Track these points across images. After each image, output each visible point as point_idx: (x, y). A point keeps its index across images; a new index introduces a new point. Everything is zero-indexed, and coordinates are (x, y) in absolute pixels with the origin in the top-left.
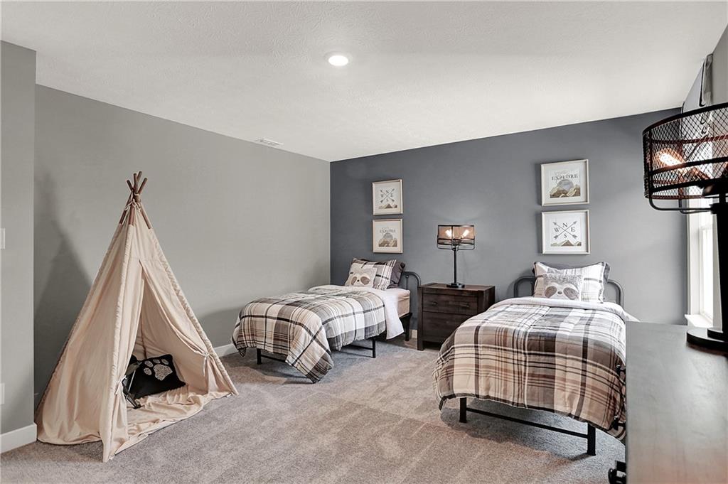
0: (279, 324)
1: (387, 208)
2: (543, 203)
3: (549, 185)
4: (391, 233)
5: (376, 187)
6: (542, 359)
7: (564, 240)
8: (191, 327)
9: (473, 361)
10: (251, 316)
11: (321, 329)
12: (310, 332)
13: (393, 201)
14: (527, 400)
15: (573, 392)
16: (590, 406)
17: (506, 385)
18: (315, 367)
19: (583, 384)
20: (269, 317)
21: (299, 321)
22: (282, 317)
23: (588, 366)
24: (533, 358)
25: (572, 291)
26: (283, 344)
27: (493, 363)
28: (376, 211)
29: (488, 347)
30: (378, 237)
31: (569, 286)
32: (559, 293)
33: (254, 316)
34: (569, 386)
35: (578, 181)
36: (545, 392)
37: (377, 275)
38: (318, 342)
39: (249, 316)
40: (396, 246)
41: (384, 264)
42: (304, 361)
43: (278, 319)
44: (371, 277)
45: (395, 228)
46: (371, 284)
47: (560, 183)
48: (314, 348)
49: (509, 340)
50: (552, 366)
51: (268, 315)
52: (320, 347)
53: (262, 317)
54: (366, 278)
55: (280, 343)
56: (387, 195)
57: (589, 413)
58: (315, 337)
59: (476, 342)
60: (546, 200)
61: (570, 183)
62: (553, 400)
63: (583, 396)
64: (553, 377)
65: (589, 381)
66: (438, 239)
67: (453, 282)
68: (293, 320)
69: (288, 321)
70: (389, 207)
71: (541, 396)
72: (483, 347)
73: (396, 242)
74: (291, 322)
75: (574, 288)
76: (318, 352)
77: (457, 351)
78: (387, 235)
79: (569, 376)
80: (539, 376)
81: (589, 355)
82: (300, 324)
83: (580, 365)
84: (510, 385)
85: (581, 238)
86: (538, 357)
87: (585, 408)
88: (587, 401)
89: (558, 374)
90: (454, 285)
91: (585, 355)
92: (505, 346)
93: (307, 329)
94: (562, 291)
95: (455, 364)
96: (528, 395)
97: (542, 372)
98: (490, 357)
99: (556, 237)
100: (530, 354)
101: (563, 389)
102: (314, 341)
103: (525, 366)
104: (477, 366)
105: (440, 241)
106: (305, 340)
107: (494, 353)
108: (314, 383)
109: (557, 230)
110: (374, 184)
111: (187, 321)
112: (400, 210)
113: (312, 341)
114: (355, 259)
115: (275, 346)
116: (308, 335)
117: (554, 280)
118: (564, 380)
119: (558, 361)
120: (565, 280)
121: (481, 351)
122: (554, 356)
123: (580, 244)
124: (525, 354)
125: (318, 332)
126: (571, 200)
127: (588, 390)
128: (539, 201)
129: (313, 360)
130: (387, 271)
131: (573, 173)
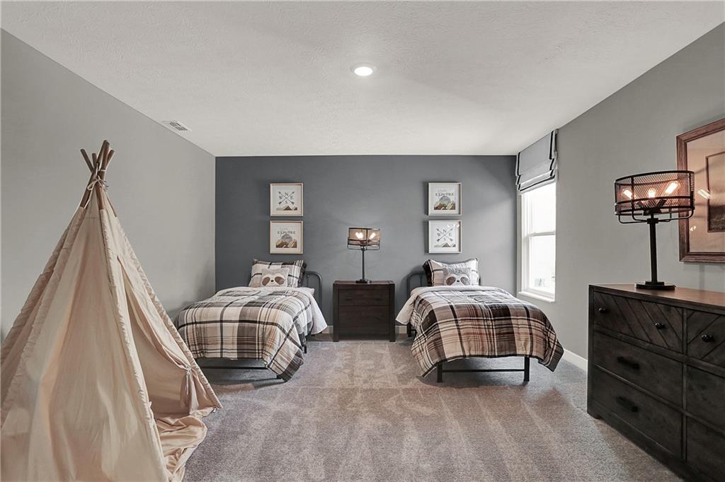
0: (244, 327)
1: (286, 209)
2: (430, 213)
3: (434, 201)
4: (290, 234)
5: (274, 189)
6: (503, 322)
7: (444, 242)
8: (169, 337)
9: (456, 331)
10: (196, 323)
11: (293, 326)
12: (284, 331)
13: (293, 203)
14: (498, 351)
15: (526, 340)
16: (537, 347)
17: (483, 344)
18: (289, 366)
19: (531, 334)
20: (226, 321)
21: (270, 321)
22: (247, 319)
23: (531, 322)
24: (497, 322)
25: (467, 280)
26: (250, 347)
27: (471, 331)
28: (273, 212)
29: (465, 320)
30: (275, 238)
31: (463, 275)
32: (458, 281)
33: (200, 323)
34: (523, 337)
35: (454, 199)
36: (509, 343)
37: (289, 275)
38: (291, 339)
39: (193, 323)
40: (296, 247)
41: (292, 264)
42: (279, 361)
43: (240, 321)
44: (284, 277)
45: (295, 230)
46: (286, 283)
47: (442, 199)
48: (288, 347)
49: (479, 312)
50: (510, 326)
51: (224, 319)
52: (294, 344)
53: (216, 322)
54: (281, 278)
55: (246, 347)
56: (286, 197)
57: (537, 351)
58: (288, 335)
59: (455, 317)
60: (432, 211)
61: (448, 199)
62: (515, 347)
63: (532, 341)
64: (513, 333)
65: (534, 331)
66: (349, 240)
67: (361, 278)
68: (262, 320)
69: (255, 322)
70: (288, 209)
71: (507, 347)
72: (462, 320)
73: (296, 243)
74: (259, 322)
75: (467, 277)
76: (292, 349)
77: (440, 326)
78: (286, 236)
79: (521, 330)
80: (504, 334)
81: (530, 315)
82: (273, 324)
83: (526, 322)
84: (486, 343)
85: (456, 242)
86: (500, 321)
87: (534, 349)
88: (535, 344)
89: (515, 330)
90: (363, 281)
91: (528, 316)
92: (477, 316)
93: (281, 328)
94: (459, 280)
95: (442, 335)
96: (498, 348)
97: (505, 331)
98: (467, 326)
99: (438, 240)
100: (495, 320)
101: (519, 340)
102: (287, 339)
103: (493, 328)
104: (460, 334)
105: (351, 242)
106: (280, 340)
107: (470, 323)
108: (286, 381)
109: (439, 235)
110: (271, 185)
111: (165, 331)
112: (299, 213)
113: (285, 339)
114: (256, 260)
115: (240, 351)
116: (282, 334)
117: (453, 272)
118: (519, 333)
119: (513, 321)
120: (460, 271)
121: (460, 323)
122: (511, 319)
123: (454, 246)
124: (491, 320)
125: (291, 330)
126: (448, 212)
127: (534, 336)
128: (427, 212)
129: (288, 358)
130: (296, 270)
131: (451, 192)
